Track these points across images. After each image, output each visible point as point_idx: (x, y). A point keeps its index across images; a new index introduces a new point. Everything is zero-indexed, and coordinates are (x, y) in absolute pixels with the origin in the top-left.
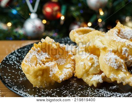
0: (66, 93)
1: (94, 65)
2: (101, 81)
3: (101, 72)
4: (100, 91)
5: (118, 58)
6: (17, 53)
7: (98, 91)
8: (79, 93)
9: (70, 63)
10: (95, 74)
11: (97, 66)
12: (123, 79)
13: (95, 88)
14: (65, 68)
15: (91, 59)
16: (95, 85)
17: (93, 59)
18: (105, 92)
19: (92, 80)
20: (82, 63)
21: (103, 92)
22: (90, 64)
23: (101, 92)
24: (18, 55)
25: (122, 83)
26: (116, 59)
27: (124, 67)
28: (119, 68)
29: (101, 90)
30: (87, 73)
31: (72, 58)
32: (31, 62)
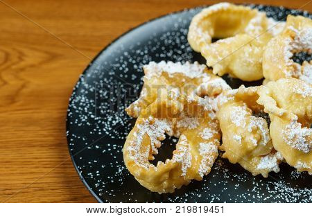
1: (261, 143)
2: (277, 170)
4: (276, 188)
5: (309, 132)
6: (86, 85)
7: (272, 187)
9: (208, 126)
10: (264, 156)
11: (267, 144)
15: (255, 131)
17: (258, 128)
18: (286, 190)
19: (259, 167)
20: (238, 137)
21: (283, 191)
23: (278, 190)
24: (88, 90)
26: (306, 137)
29: (277, 184)
31: (212, 116)
32: (142, 150)
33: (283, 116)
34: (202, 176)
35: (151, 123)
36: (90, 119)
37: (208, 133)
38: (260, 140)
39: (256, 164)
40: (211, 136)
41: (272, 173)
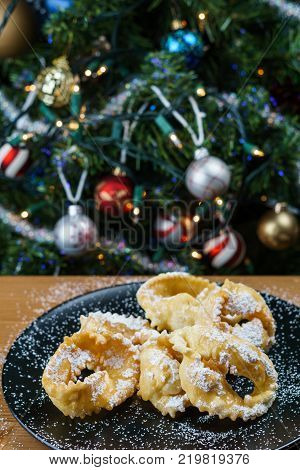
0: (120, 430)
1: (170, 381)
2: (182, 409)
3: (182, 392)
4: (180, 427)
5: (211, 372)
6: (37, 329)
7: (176, 426)
8: (142, 432)
9: (131, 367)
10: (173, 396)
11: (175, 382)
12: (218, 409)
13: (172, 420)
14: (121, 377)
15: (166, 368)
16: (173, 415)
17: (169, 367)
18: (189, 430)
19: (167, 405)
20: (150, 374)
21: (185, 430)
22: (164, 378)
23: (181, 429)
24: (38, 333)
25: (217, 416)
26: (206, 376)
27: (221, 387)
28: (212, 390)
29: (182, 424)
30: (158, 392)
31: (135, 357)
32: (60, 372)
33: (189, 354)
34: (112, 405)
35: (73, 351)
36: (31, 355)
37: (129, 373)
38: (168, 377)
39: (165, 403)
40: (130, 375)
41: (178, 413)
